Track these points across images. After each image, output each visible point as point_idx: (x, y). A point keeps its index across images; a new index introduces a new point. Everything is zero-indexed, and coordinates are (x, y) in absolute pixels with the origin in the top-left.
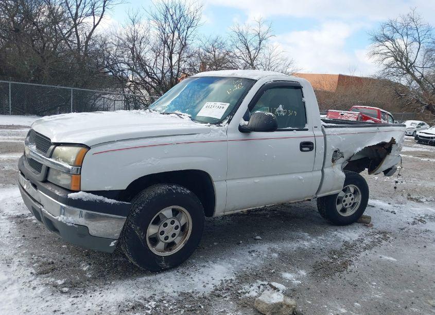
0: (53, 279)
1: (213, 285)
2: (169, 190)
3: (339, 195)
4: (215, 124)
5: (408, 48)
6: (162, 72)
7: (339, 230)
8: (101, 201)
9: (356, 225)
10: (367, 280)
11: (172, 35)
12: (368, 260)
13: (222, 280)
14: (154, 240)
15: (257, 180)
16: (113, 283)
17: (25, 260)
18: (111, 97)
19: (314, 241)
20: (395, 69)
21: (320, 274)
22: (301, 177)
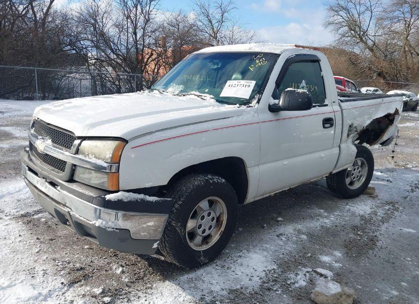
0: (88, 288)
1: (258, 278)
2: (207, 180)
3: (349, 169)
4: (245, 104)
5: (361, 17)
6: (127, 48)
7: (350, 204)
8: (142, 200)
9: (362, 197)
10: (401, 256)
11: (135, 9)
12: (391, 234)
13: (265, 271)
14: (192, 235)
15: (286, 162)
16: (154, 285)
17: (49, 267)
18: (77, 75)
19: (332, 218)
20: (349, 38)
21: (355, 253)
22: (323, 155)
